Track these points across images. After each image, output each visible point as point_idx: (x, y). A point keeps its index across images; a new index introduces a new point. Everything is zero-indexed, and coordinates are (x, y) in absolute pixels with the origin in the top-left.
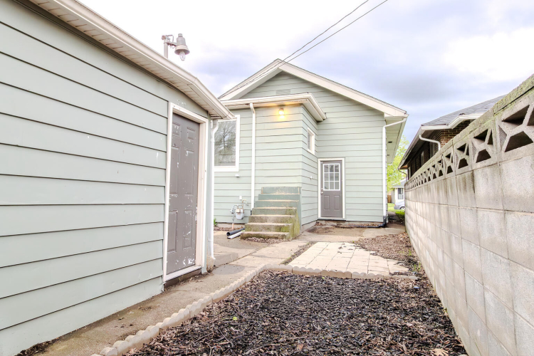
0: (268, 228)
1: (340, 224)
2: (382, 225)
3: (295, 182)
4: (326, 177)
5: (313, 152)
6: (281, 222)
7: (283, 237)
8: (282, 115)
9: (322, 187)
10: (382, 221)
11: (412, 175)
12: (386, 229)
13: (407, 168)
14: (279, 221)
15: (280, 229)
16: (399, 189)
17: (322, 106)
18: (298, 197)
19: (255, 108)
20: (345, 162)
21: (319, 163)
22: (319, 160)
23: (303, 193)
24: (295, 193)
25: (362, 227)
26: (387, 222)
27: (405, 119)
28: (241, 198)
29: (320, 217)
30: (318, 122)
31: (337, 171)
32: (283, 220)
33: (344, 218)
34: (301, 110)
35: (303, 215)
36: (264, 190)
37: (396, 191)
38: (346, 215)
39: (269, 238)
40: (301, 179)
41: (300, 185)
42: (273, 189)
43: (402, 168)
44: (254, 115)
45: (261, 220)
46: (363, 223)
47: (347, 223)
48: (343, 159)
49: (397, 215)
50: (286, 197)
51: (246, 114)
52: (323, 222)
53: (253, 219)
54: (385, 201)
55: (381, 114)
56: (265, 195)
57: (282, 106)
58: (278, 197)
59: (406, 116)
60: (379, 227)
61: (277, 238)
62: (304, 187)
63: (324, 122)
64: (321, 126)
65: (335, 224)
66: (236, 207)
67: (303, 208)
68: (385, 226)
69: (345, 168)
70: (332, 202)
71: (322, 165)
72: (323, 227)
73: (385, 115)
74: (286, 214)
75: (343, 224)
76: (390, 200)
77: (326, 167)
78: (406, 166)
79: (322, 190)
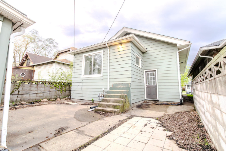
0: (109, 106)
1: (156, 103)
2: (179, 103)
3: (128, 81)
4: (148, 79)
5: (141, 67)
6: (117, 103)
7: (115, 112)
8: (121, 48)
9: (146, 83)
10: (180, 102)
11: (194, 78)
12: (182, 106)
13: (191, 76)
14: (116, 102)
15: (115, 107)
16: (188, 85)
17: (144, 45)
18: (129, 89)
19: (109, 46)
20: (158, 71)
21: (145, 72)
22: (145, 71)
23: (132, 87)
24: (128, 87)
25: (168, 104)
26: (182, 102)
27: (189, 46)
28: (103, 89)
29: (146, 98)
30: (143, 53)
31: (154, 75)
32: (118, 102)
33: (158, 99)
34: (130, 44)
35: (132, 98)
36: (113, 85)
37: (187, 86)
38: (159, 98)
39: (108, 112)
40: (130, 79)
41: (130, 82)
42: (117, 85)
43: (189, 76)
44: (109, 49)
45: (107, 101)
46: (168, 102)
47: (159, 102)
48: (156, 70)
49: (188, 97)
50: (123, 89)
51: (105, 50)
52: (148, 101)
53: (103, 101)
54: (180, 90)
55: (175, 45)
56: (113, 87)
57: (121, 44)
58: (119, 89)
59: (190, 44)
60: (178, 105)
61: (111, 112)
62: (133, 83)
63: (146, 53)
64: (145, 55)
65: (154, 102)
66: (100, 94)
67: (132, 94)
68: (181, 104)
69: (158, 74)
70: (152, 91)
71: (146, 73)
72: (147, 104)
73: (178, 45)
74: (120, 98)
75: (158, 103)
76: (183, 89)
77: (148, 74)
78: (191, 75)
79: (146, 85)
